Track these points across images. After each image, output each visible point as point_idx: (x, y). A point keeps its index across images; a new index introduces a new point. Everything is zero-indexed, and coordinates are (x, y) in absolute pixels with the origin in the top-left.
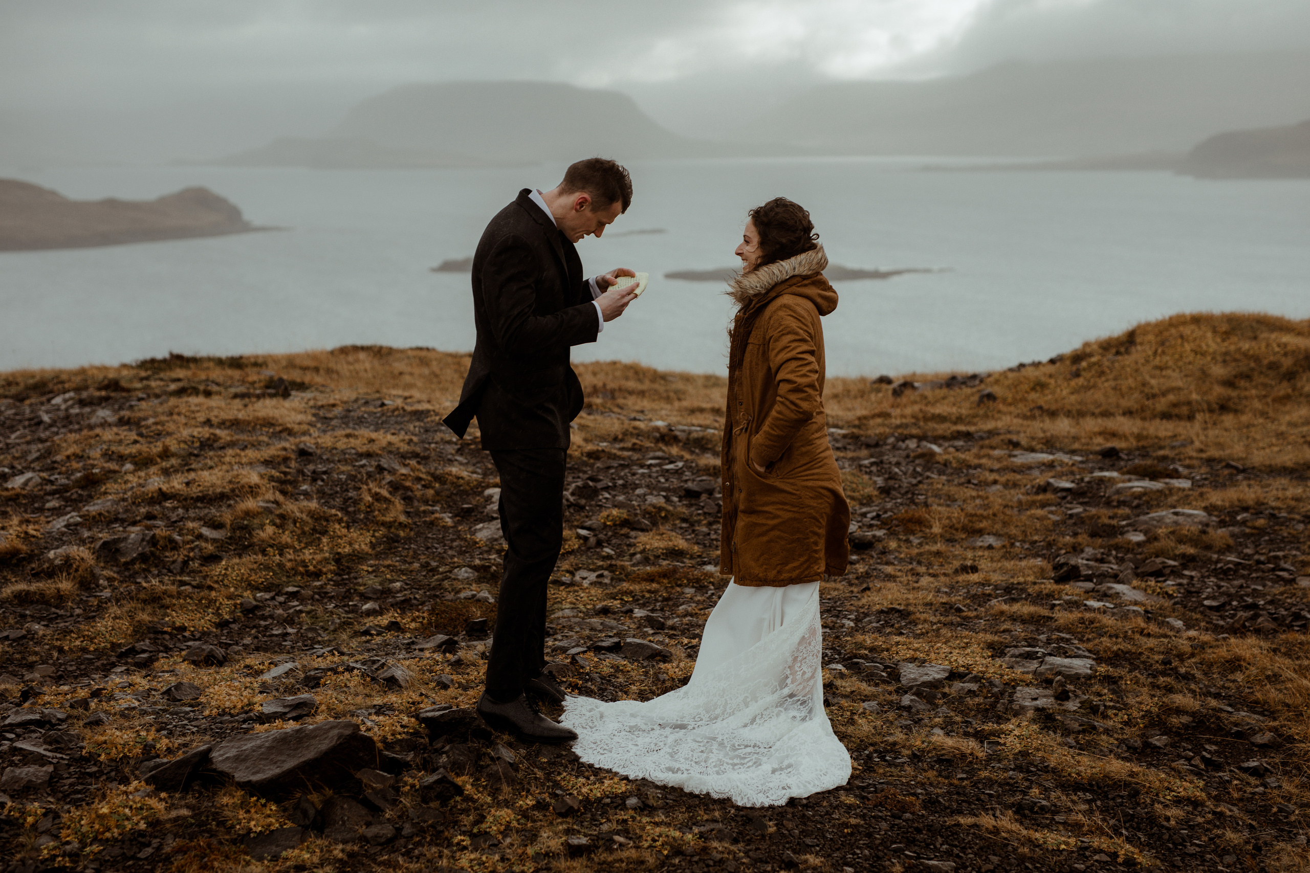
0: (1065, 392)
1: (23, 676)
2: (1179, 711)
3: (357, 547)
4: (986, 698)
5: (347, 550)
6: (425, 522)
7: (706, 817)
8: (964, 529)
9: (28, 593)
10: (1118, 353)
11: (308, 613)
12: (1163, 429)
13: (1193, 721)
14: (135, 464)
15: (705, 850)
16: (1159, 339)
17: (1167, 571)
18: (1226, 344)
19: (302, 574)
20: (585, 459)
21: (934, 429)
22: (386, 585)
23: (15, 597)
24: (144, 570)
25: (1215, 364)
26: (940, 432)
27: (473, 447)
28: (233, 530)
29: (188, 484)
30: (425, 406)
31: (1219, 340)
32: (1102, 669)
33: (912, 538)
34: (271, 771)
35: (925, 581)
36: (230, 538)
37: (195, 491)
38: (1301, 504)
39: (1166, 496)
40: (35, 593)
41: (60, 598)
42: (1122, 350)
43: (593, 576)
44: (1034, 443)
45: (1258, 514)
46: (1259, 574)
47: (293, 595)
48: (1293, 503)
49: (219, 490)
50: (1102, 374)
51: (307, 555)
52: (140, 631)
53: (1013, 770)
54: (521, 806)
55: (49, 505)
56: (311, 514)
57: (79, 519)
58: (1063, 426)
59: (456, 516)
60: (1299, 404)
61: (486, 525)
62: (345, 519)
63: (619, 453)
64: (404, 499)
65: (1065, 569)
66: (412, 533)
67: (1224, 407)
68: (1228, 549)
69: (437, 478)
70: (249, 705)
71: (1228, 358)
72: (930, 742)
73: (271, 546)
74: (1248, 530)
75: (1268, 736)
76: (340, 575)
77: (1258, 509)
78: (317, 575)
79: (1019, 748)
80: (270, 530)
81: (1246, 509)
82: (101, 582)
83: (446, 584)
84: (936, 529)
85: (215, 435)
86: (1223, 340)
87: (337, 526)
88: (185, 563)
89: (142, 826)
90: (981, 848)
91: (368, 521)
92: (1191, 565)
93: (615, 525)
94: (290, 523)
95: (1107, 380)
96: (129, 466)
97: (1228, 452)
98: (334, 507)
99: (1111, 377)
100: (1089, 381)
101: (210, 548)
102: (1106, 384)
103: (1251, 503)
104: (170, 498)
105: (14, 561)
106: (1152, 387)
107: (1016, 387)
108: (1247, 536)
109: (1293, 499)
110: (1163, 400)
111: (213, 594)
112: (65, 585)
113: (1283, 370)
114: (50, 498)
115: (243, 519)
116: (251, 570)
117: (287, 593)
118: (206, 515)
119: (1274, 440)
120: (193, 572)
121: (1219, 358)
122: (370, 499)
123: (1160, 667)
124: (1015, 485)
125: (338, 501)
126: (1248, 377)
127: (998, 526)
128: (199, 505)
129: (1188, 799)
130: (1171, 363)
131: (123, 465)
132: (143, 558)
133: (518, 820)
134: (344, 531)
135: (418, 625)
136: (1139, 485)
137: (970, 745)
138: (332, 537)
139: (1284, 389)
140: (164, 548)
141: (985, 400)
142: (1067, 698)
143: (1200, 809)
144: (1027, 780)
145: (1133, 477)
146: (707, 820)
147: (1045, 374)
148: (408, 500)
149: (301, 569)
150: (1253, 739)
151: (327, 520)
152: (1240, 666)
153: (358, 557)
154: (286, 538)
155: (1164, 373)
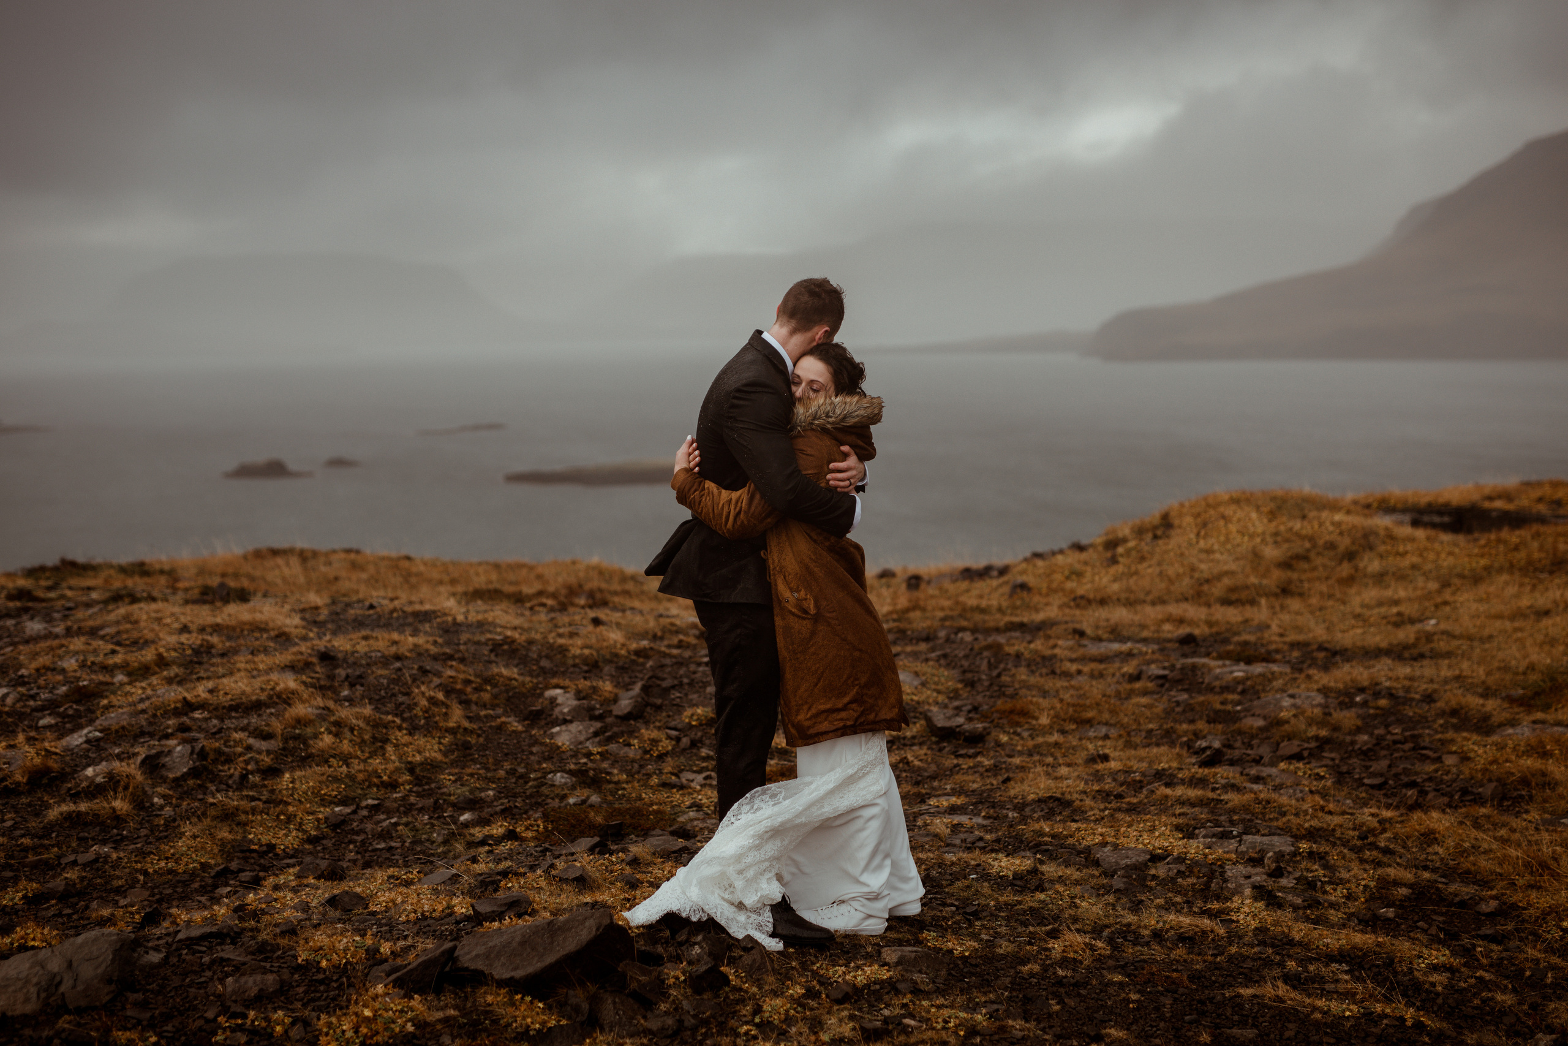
0: (1105, 580)
1: (117, 902)
2: (1397, 883)
3: (428, 755)
4: (1198, 878)
5: (418, 758)
6: (491, 727)
7: (983, 999)
8: (1073, 720)
9: (79, 814)
10: (1156, 537)
11: (406, 825)
12: (1232, 615)
13: (1413, 893)
14: (129, 674)
15: (1003, 1029)
16: (1199, 520)
17: (1306, 754)
18: (1274, 524)
19: (378, 786)
20: (633, 657)
21: (984, 622)
22: (477, 793)
23: (65, 819)
24: (200, 786)
25: (1267, 544)
26: (992, 624)
27: (506, 647)
28: (286, 740)
29: (211, 691)
30: (427, 607)
31: (1265, 521)
32: (1304, 846)
33: (1019, 730)
34: (533, 966)
35: (1064, 771)
36: (284, 749)
37: (225, 700)
38: (1416, 684)
39: (1270, 681)
40: (88, 813)
41: (118, 819)
42: (1159, 533)
43: (700, 778)
44: (1100, 632)
45: (1377, 695)
46: (1401, 754)
47: (375, 809)
48: (1407, 683)
49: (254, 698)
50: (1142, 559)
51: (376, 762)
52: (228, 850)
53: (1258, 945)
54: (792, 995)
55: (42, 723)
56: (367, 720)
57: (97, 734)
58: (1120, 614)
59: (525, 719)
60: (1366, 585)
61: (564, 728)
62: (404, 725)
63: (667, 651)
64: (460, 703)
65: (1208, 752)
66: (481, 740)
67: (1285, 591)
68: (1358, 730)
69: (488, 680)
70: (448, 907)
71: (1279, 539)
72: (1165, 922)
73: (334, 756)
74: (1372, 711)
75: (1494, 904)
76: (420, 785)
77: (1375, 690)
78: (393, 786)
79: (1254, 924)
80: (328, 739)
81: (1362, 690)
82: (156, 800)
83: (545, 790)
84: (1044, 720)
85: (207, 641)
86: (1270, 521)
87: (399, 734)
88: (244, 777)
89: (410, 1028)
90: (1273, 1017)
91: (430, 728)
92: (1327, 747)
93: (701, 725)
94: (346, 730)
95: (1150, 566)
96: (120, 678)
97: (1311, 635)
98: (388, 713)
99: (1154, 561)
100: (1129, 567)
101: (267, 760)
102: (1150, 571)
103: (1366, 684)
104: (197, 709)
105: (45, 781)
106: (1202, 572)
107: (1048, 575)
108: (1375, 716)
109: (1405, 678)
110: (1219, 585)
111: (291, 809)
112: (120, 805)
113: (1342, 548)
114: (39, 714)
115: (294, 727)
116: (320, 782)
117: (367, 807)
118: (249, 724)
119: (1353, 622)
120: (254, 786)
121: (1269, 539)
122: (426, 703)
123: (1359, 843)
124: (1101, 675)
125: (390, 706)
126: (1305, 558)
127: (1106, 716)
128: (233, 714)
129: (1444, 966)
130: (1216, 547)
131: (113, 676)
132: (194, 773)
133: (795, 1009)
134: (407, 739)
135: (534, 834)
136: (1239, 671)
137: (1206, 923)
138: (396, 746)
139: (1345, 569)
140: (215, 761)
141: (1018, 590)
142: (1281, 875)
143: (1457, 975)
144: (1278, 954)
145: (1228, 662)
146: (985, 1002)
147: (1079, 562)
148: (465, 703)
149: (375, 780)
150: (1477, 908)
151: (386, 728)
152: (1436, 839)
153: (432, 766)
154: (346, 746)
155: (1212, 557)
